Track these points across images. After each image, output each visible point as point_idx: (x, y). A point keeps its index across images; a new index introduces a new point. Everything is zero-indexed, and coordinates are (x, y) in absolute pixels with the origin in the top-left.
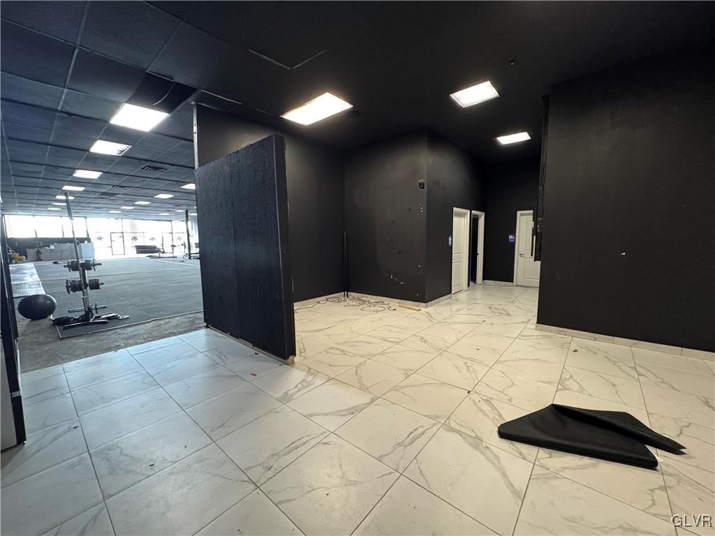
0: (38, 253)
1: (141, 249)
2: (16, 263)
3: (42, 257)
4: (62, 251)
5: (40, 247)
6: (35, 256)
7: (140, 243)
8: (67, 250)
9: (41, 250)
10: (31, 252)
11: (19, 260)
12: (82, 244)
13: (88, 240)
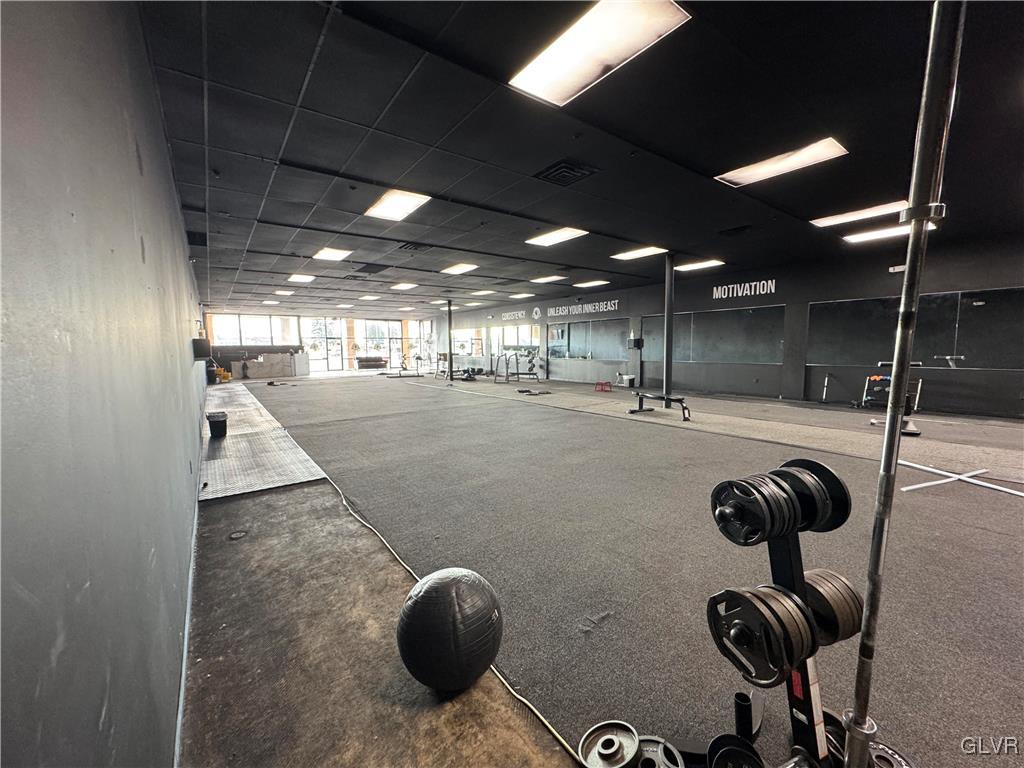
0: (245, 367)
1: (367, 363)
2: (221, 383)
3: (249, 373)
4: (272, 365)
5: (246, 359)
6: (241, 372)
7: (362, 354)
8: (278, 363)
9: (248, 363)
10: (236, 366)
11: (224, 378)
12: (296, 355)
13: (301, 348)
